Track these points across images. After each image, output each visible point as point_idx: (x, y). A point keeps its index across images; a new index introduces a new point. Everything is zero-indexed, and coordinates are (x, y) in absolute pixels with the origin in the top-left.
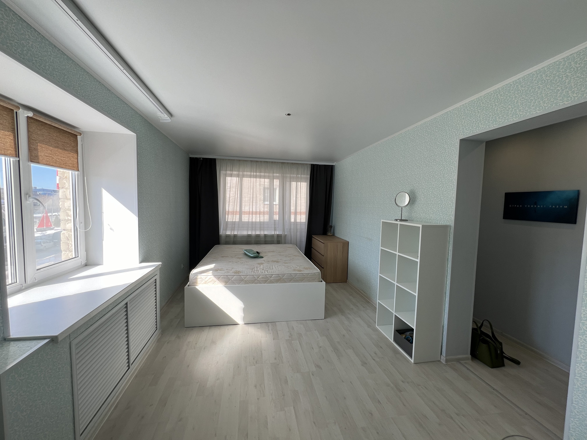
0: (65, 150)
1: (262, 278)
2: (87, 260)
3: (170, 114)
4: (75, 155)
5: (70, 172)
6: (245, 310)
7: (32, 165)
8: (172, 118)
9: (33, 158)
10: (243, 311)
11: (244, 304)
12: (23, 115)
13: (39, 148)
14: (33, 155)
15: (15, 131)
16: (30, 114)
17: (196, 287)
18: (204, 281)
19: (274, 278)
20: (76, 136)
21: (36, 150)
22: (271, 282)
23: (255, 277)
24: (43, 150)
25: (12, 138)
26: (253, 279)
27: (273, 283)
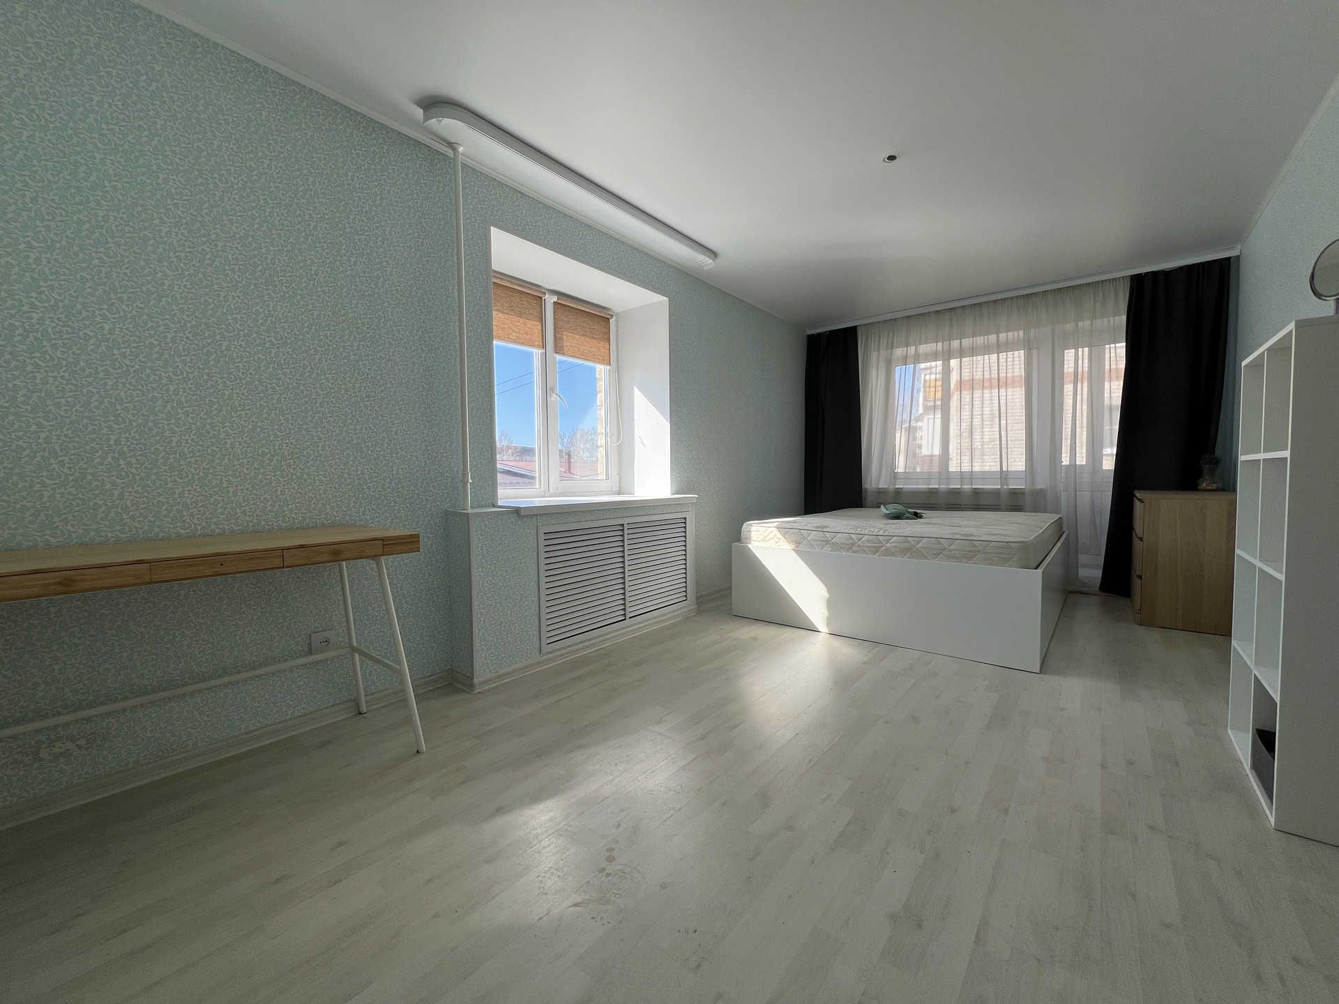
0: (593, 338)
1: (868, 541)
2: (620, 487)
3: (713, 254)
4: (607, 345)
5: (603, 367)
6: (830, 604)
7: (557, 357)
8: (718, 260)
9: (558, 349)
10: (826, 606)
11: (829, 592)
12: (550, 300)
13: (565, 337)
14: (559, 345)
15: (542, 319)
16: (555, 299)
17: (749, 545)
18: (762, 537)
19: (894, 544)
20: (608, 319)
21: (561, 339)
22: (888, 553)
23: (852, 538)
24: (569, 339)
25: (540, 328)
26: (849, 542)
27: (892, 554)
